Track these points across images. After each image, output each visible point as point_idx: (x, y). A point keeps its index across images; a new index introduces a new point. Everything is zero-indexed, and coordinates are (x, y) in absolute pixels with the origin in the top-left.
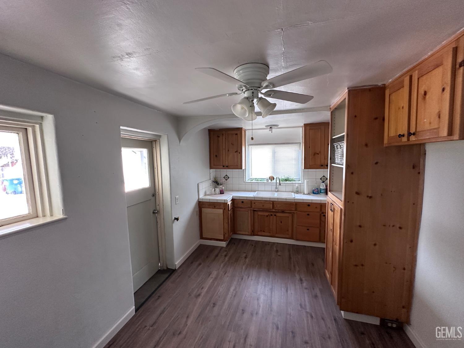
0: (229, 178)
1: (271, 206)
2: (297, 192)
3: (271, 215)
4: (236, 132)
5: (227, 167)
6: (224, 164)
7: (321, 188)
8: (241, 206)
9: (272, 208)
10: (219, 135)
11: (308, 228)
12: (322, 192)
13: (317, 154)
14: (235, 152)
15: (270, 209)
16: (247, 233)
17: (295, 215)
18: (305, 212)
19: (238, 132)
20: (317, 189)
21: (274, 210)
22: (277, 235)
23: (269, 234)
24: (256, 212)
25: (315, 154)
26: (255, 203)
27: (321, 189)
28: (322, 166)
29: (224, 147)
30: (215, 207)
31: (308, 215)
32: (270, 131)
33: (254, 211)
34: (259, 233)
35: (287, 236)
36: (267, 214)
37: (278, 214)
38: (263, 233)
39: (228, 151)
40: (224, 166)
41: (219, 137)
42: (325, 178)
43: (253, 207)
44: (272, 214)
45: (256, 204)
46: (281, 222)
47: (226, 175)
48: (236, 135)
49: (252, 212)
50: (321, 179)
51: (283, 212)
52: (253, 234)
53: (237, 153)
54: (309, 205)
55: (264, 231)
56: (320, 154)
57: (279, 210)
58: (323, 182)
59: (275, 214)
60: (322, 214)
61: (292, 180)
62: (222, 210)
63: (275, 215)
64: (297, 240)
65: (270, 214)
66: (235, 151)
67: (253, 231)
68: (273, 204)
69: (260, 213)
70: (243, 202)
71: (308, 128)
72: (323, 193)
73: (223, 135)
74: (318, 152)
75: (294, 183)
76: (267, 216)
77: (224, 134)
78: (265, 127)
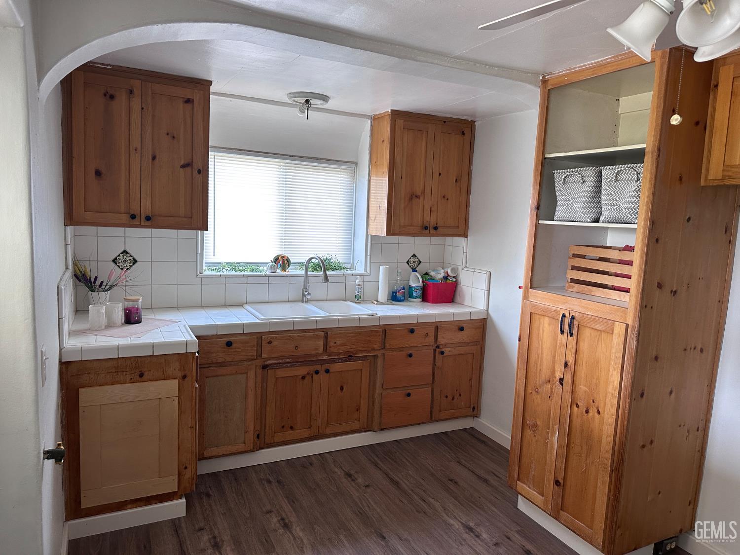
0: (135, 261)
1: (321, 343)
2: (359, 299)
3: (317, 372)
4: (187, 93)
5: (148, 218)
6: (135, 210)
7: (412, 284)
8: (220, 360)
9: (321, 350)
10: (111, 92)
11: (408, 392)
12: (414, 294)
13: (416, 197)
14: (183, 166)
15: (317, 355)
16: (241, 447)
17: (380, 361)
18: (401, 349)
19: (197, 97)
20: (404, 289)
21: (326, 357)
22: (328, 431)
23: (306, 433)
24: (270, 372)
25: (411, 199)
26: (270, 343)
27: (410, 287)
28: (426, 228)
29: (136, 143)
30: (141, 375)
31: (410, 356)
32: (303, 112)
33: (265, 367)
34: (278, 438)
35: (356, 425)
36: (302, 371)
37: (336, 367)
38: (290, 435)
39: (154, 158)
40: (133, 217)
41: (112, 97)
42: (416, 260)
43: (264, 356)
44: (318, 367)
45: (275, 343)
46: (342, 388)
47: (125, 252)
48: (189, 106)
49: (260, 371)
50: (408, 262)
51: (349, 357)
52: (261, 442)
53: (188, 169)
54: (412, 331)
55: (292, 428)
56: (422, 198)
57: (339, 354)
58: (414, 270)
59: (326, 366)
60: (437, 350)
61: (340, 268)
62: (173, 384)
63: (327, 371)
64: (382, 430)
65: (312, 368)
66: (182, 163)
67: (258, 437)
68: (326, 337)
69: (281, 373)
70: (229, 344)
71: (400, 123)
72: (417, 297)
73: (131, 92)
74: (419, 193)
75: (349, 275)
76: (303, 378)
77: (136, 91)
78: (286, 100)
